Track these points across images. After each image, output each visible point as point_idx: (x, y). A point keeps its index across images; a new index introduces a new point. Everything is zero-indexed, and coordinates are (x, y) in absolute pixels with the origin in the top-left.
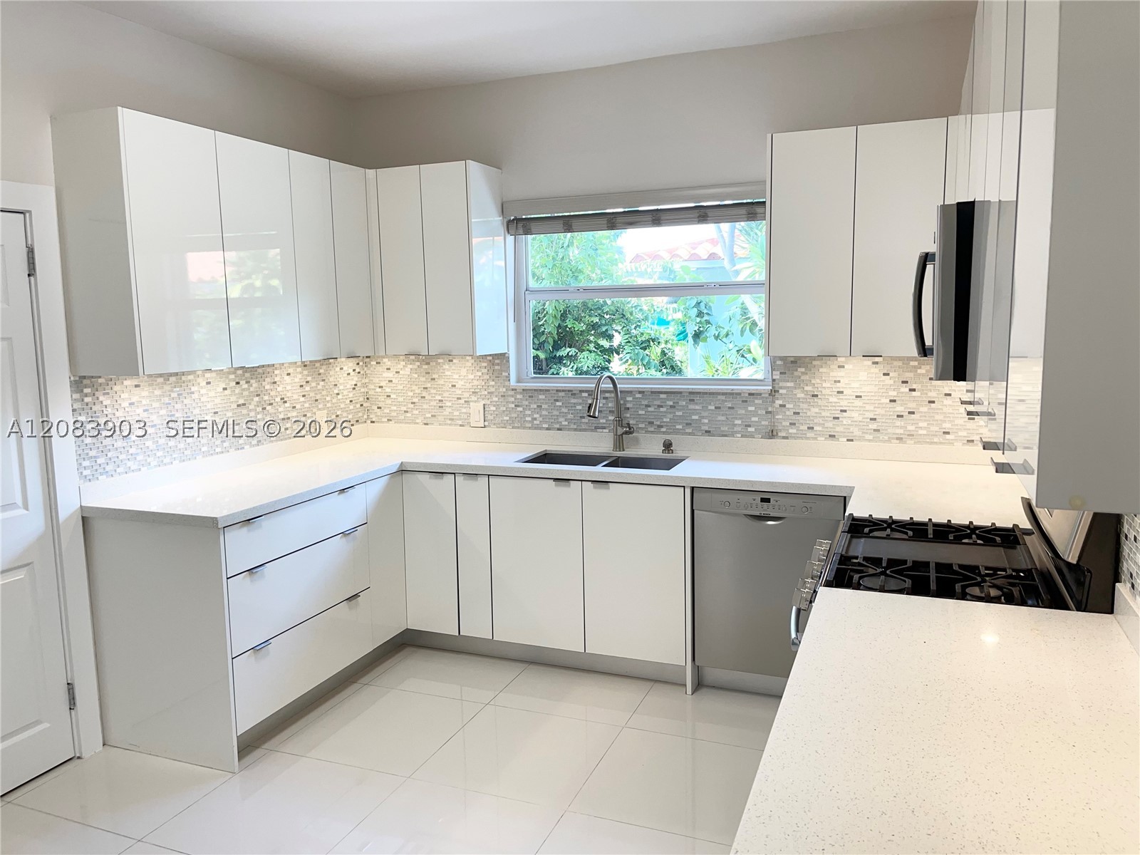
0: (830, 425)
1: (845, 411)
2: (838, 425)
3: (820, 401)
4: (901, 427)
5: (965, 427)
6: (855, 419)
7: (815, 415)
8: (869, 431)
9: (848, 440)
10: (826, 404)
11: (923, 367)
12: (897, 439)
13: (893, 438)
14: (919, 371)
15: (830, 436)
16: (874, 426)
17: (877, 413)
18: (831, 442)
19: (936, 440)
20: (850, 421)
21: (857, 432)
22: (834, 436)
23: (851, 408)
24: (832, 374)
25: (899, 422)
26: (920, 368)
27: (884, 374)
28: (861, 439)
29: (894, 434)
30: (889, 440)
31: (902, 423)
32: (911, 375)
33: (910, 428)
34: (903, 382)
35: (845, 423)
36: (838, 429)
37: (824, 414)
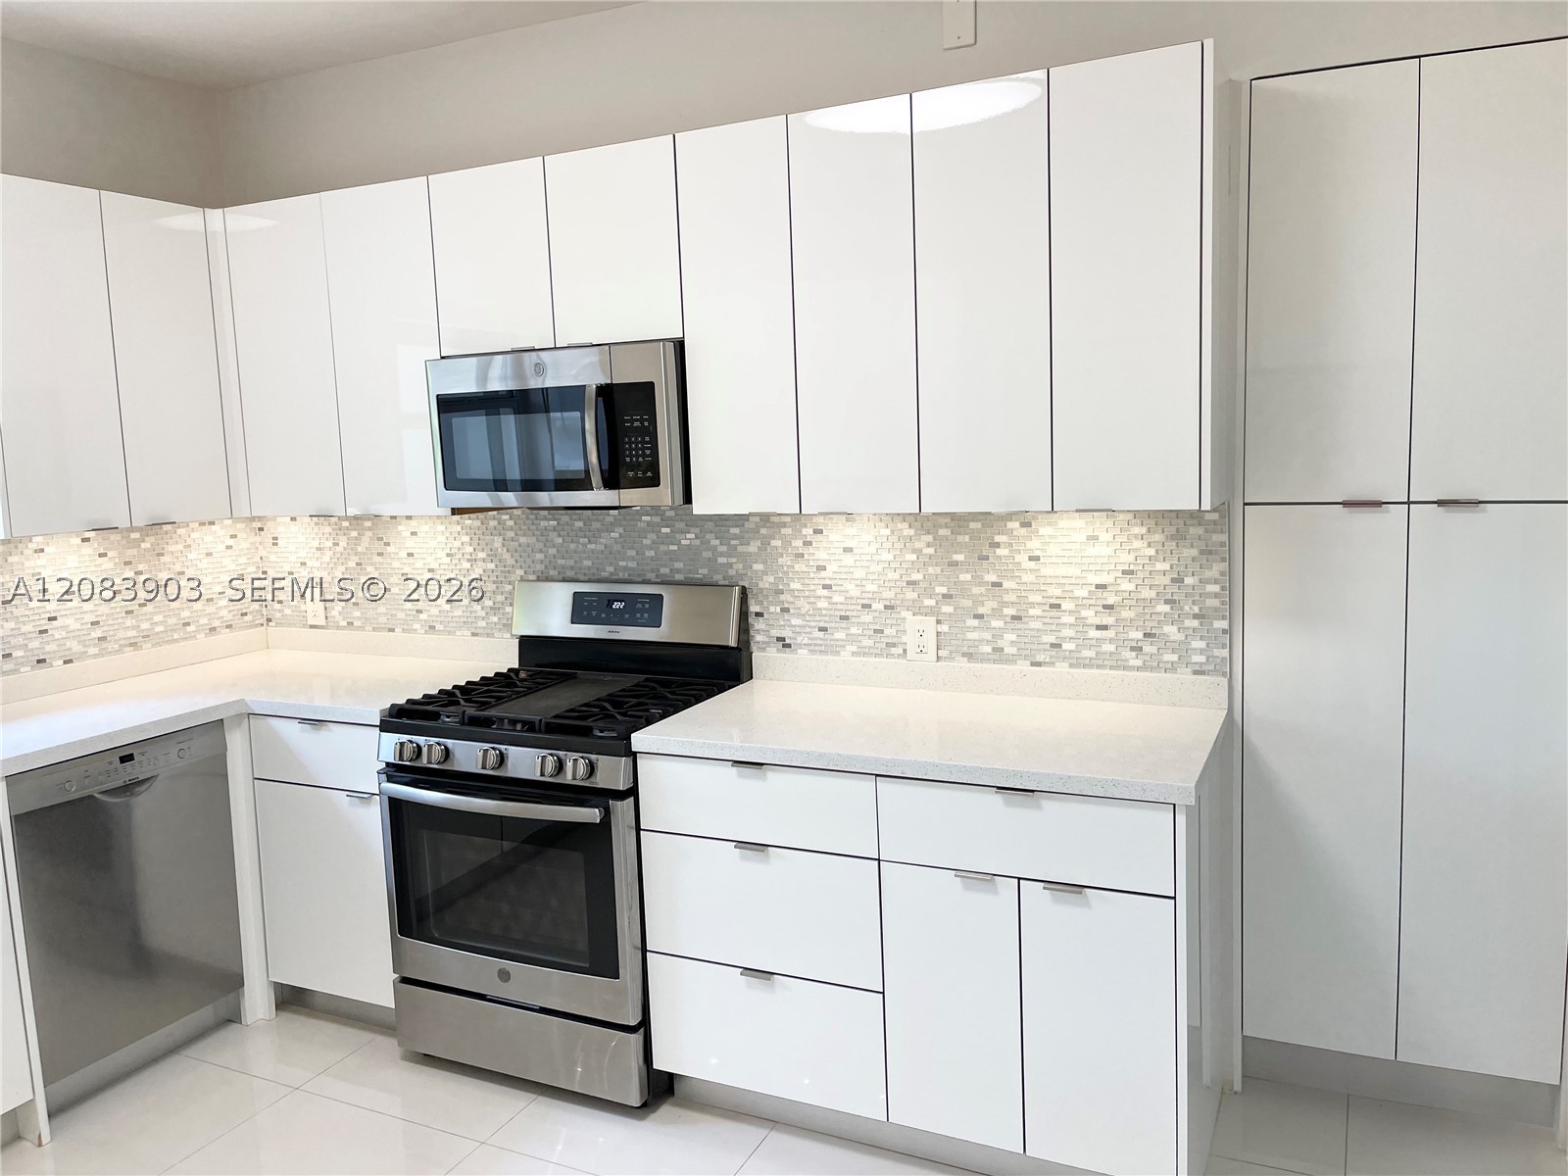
0: (35, 644)
1: (55, 619)
2: (48, 643)
3: (14, 610)
4: (133, 628)
5: (205, 613)
6: (71, 628)
7: (10, 633)
8: (92, 642)
9: (65, 662)
10: (27, 612)
11: (147, 539)
12: (131, 645)
13: (126, 646)
14: (143, 545)
15: (39, 661)
16: (98, 633)
17: (98, 613)
18: (42, 672)
19: (176, 636)
20: (64, 633)
21: (75, 647)
22: (44, 661)
23: (63, 613)
24: (27, 564)
25: (129, 622)
26: (144, 541)
27: (101, 555)
28: (83, 655)
29: (125, 639)
30: (120, 651)
31: (134, 621)
32: (134, 551)
33: (145, 626)
34: (126, 563)
35: (57, 636)
36: (48, 648)
37: (25, 629)
